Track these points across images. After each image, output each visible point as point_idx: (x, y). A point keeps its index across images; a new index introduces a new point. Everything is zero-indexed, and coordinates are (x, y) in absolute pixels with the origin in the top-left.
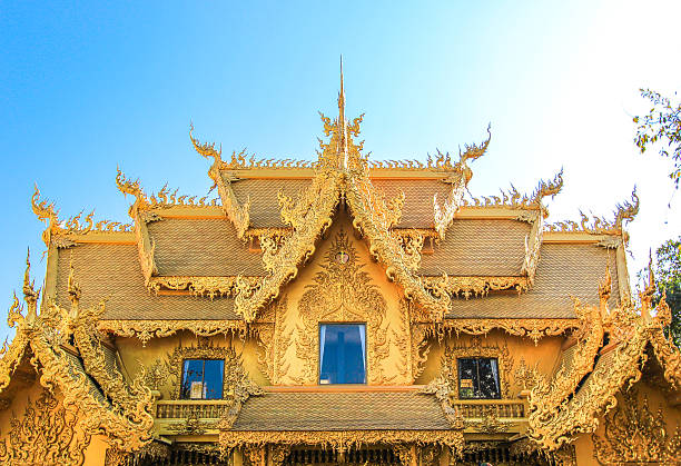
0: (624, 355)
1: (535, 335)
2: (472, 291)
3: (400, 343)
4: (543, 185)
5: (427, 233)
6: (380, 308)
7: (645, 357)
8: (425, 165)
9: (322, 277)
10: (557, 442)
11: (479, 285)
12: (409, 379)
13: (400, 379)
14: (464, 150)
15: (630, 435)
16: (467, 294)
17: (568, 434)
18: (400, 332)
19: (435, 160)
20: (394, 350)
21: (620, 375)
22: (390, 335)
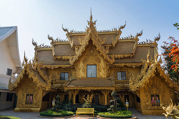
0: (151, 71)
1: (134, 67)
2: (120, 57)
3: (104, 69)
4: (138, 34)
5: (111, 45)
6: (100, 62)
7: (156, 71)
8: (111, 31)
9: (87, 55)
10: (135, 89)
11: (122, 56)
12: (105, 76)
13: (104, 76)
14: (120, 27)
15: (153, 88)
16: (119, 58)
17: (138, 88)
18: (104, 67)
19: (114, 30)
20: (102, 70)
21: (150, 75)
22: (102, 67)
